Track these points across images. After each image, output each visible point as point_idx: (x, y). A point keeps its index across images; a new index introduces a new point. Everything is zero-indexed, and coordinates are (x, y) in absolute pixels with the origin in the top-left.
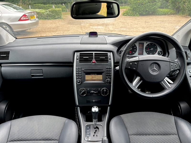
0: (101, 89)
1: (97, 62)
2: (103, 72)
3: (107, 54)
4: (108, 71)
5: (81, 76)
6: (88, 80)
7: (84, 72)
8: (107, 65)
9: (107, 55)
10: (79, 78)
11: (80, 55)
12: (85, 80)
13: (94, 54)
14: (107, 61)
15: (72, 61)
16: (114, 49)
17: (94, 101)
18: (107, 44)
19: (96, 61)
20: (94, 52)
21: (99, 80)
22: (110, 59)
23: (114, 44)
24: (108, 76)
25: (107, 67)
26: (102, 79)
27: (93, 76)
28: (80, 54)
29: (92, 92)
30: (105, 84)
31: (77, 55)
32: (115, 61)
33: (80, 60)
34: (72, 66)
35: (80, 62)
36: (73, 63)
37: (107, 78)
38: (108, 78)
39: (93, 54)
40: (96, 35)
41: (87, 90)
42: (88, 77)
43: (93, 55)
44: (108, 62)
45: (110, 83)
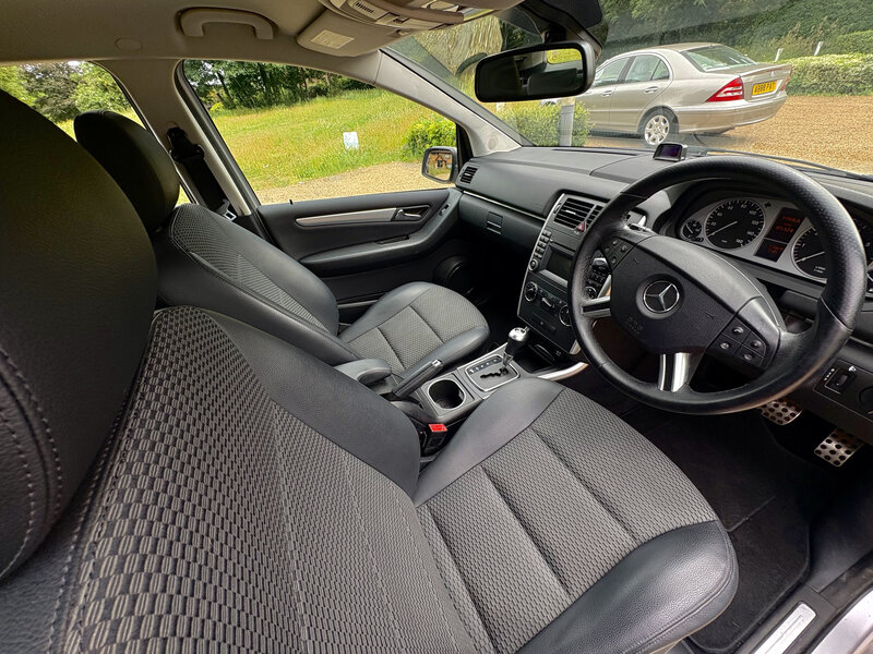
0: (562, 304)
5: (542, 253)
7: (552, 248)
10: (537, 257)
11: (565, 203)
12: (545, 267)
13: (593, 209)
15: (547, 212)
17: (542, 324)
20: (596, 203)
28: (569, 199)
29: (544, 300)
33: (558, 216)
34: (541, 224)
35: (556, 220)
36: (546, 216)
37: (588, 284)
38: (592, 285)
39: (592, 206)
40: (675, 156)
41: (538, 290)
43: (589, 211)
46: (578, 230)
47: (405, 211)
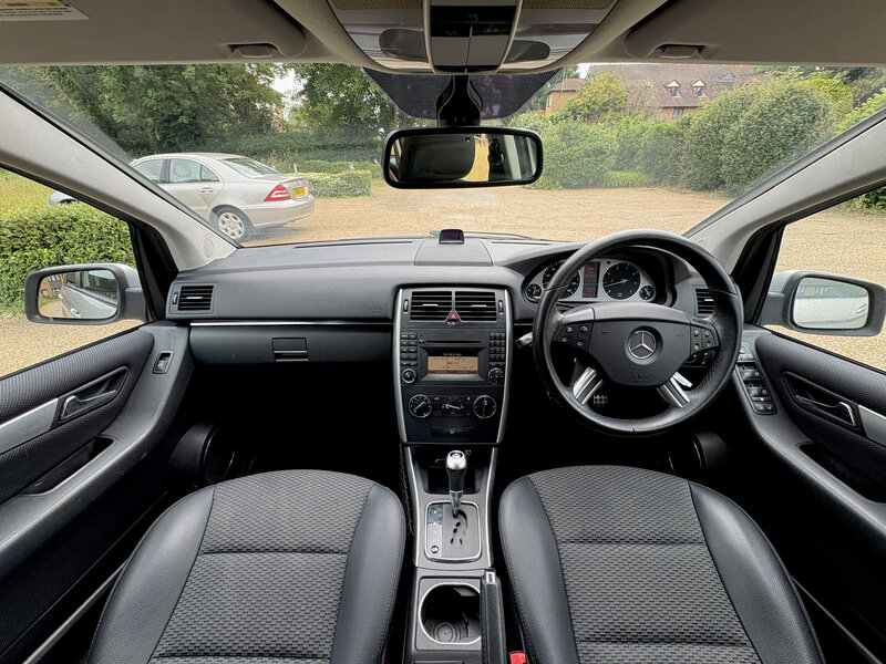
0: (472, 400)
1: (463, 319)
2: (480, 349)
3: (493, 294)
4: (495, 345)
5: (415, 359)
6: (434, 372)
7: (425, 348)
8: (494, 326)
9: (494, 299)
10: (409, 365)
11: (413, 298)
12: (427, 372)
13: (453, 296)
14: (493, 316)
15: (390, 316)
16: (515, 280)
17: (452, 432)
18: (491, 264)
19: (460, 314)
20: (453, 290)
21: (470, 372)
22: (503, 310)
23: (515, 266)
24: (495, 360)
25: (492, 334)
26: (476, 368)
27: (451, 359)
28: (414, 293)
29: (447, 406)
30: (486, 382)
31: (404, 297)
32: (517, 317)
33: (412, 314)
34: (391, 329)
35: (412, 319)
36: (393, 319)
37: (491, 367)
38: (496, 366)
39: (450, 293)
40: (459, 239)
41: (432, 400)
42: (435, 363)
43: (450, 299)
44: (494, 319)
45: (501, 380)
46: (451, 320)
47: (81, 395)
